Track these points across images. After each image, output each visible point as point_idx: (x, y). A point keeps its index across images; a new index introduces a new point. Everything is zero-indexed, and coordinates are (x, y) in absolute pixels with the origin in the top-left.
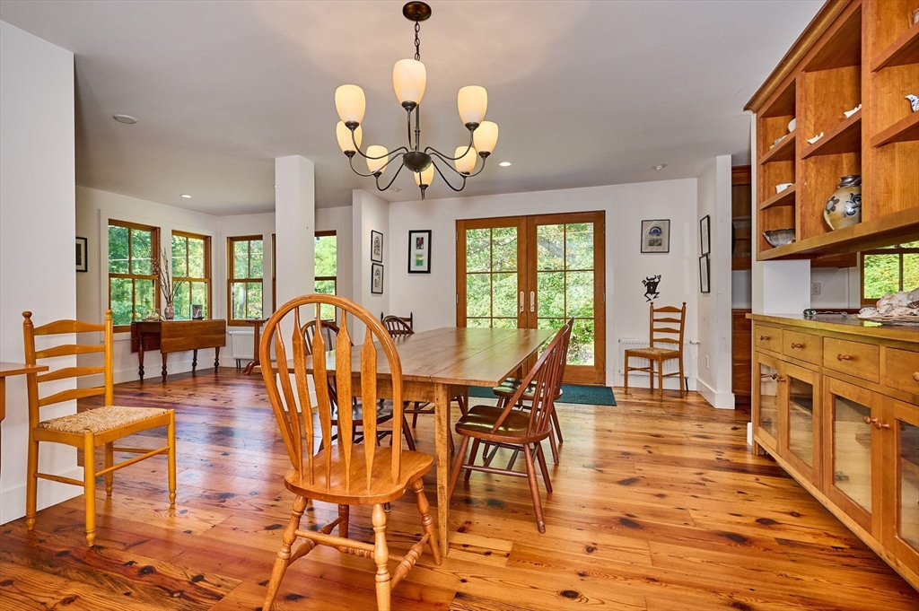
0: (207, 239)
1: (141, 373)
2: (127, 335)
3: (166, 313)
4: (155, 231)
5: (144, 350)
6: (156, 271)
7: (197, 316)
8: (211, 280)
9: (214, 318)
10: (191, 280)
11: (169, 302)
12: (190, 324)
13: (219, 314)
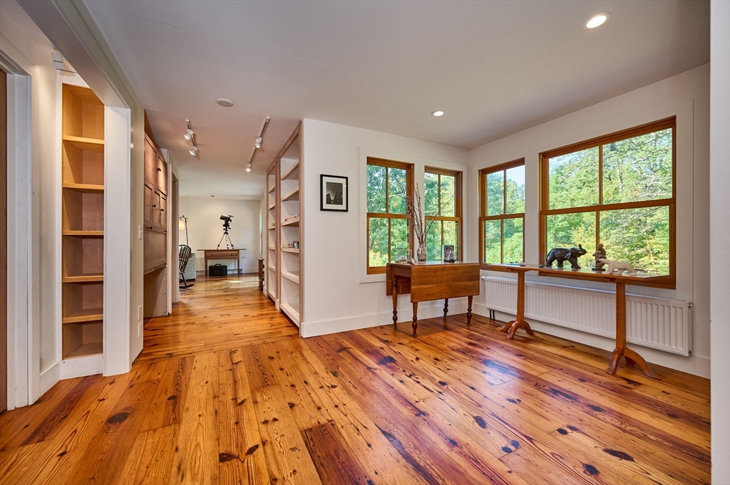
0: (458, 175)
1: (395, 319)
2: (382, 277)
3: (418, 254)
4: (409, 167)
5: (398, 293)
6: (410, 210)
7: (448, 259)
8: (462, 219)
9: (465, 261)
10: (443, 219)
11: (421, 243)
12: (443, 268)
13: (470, 258)
